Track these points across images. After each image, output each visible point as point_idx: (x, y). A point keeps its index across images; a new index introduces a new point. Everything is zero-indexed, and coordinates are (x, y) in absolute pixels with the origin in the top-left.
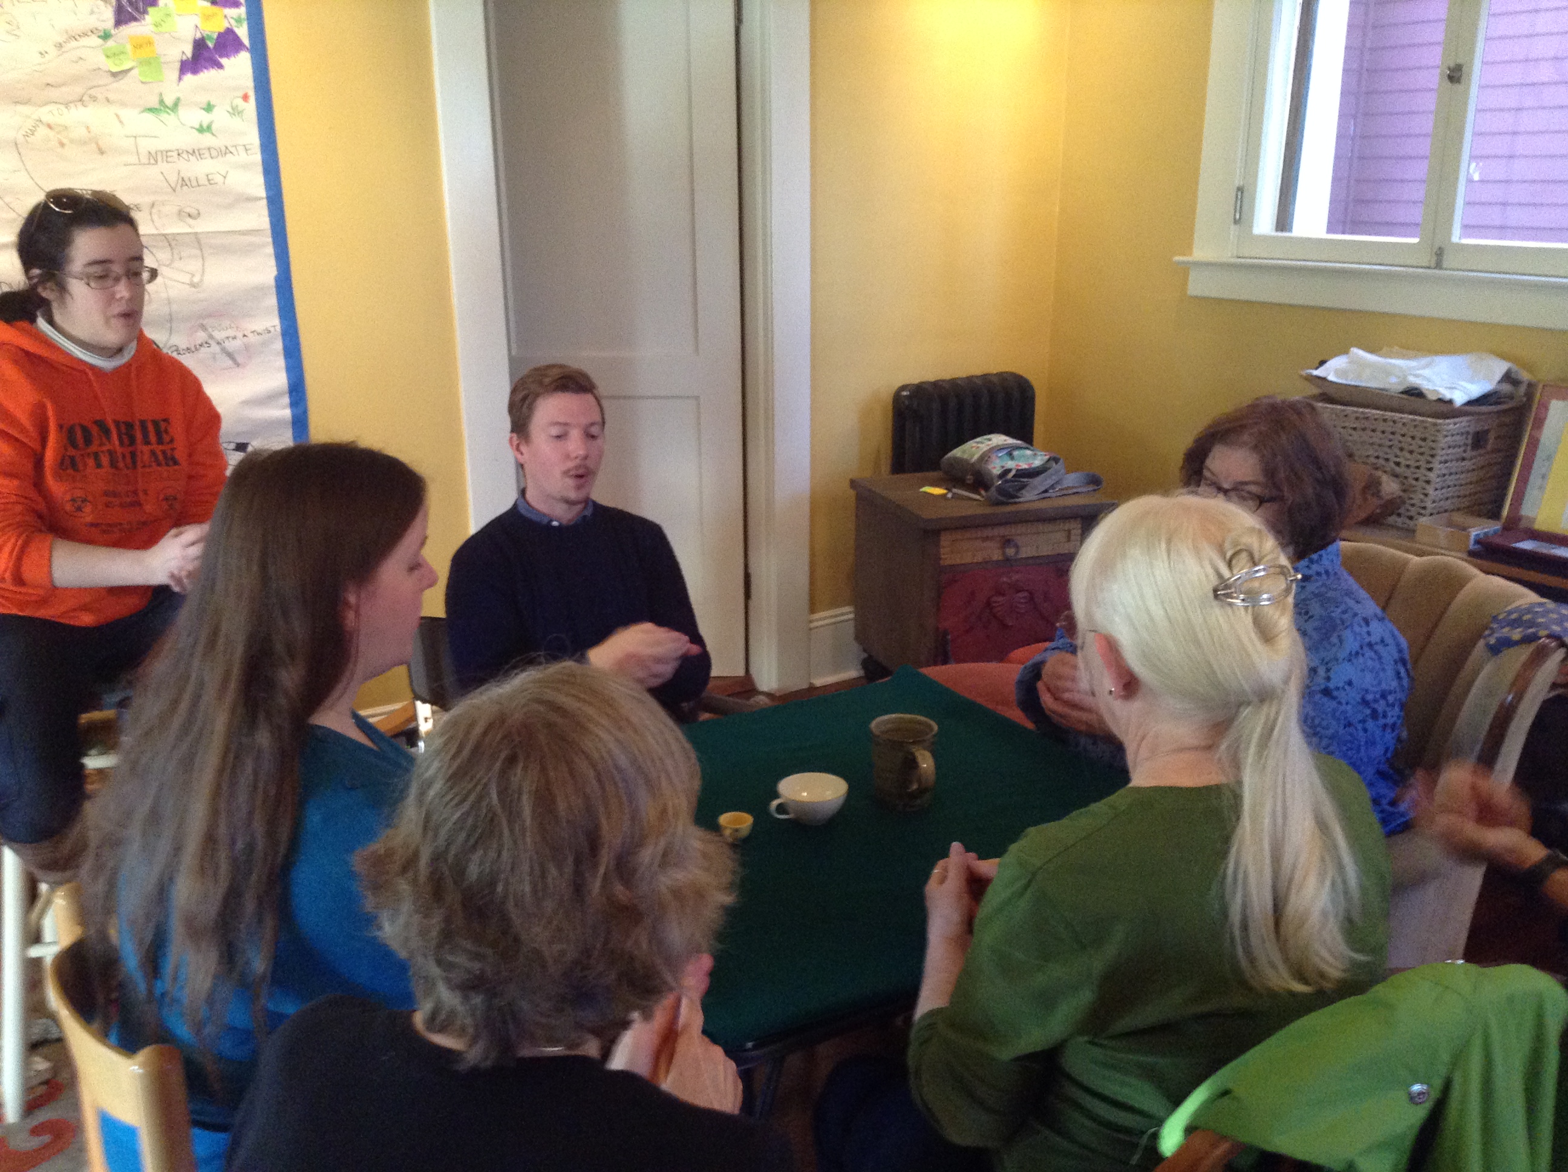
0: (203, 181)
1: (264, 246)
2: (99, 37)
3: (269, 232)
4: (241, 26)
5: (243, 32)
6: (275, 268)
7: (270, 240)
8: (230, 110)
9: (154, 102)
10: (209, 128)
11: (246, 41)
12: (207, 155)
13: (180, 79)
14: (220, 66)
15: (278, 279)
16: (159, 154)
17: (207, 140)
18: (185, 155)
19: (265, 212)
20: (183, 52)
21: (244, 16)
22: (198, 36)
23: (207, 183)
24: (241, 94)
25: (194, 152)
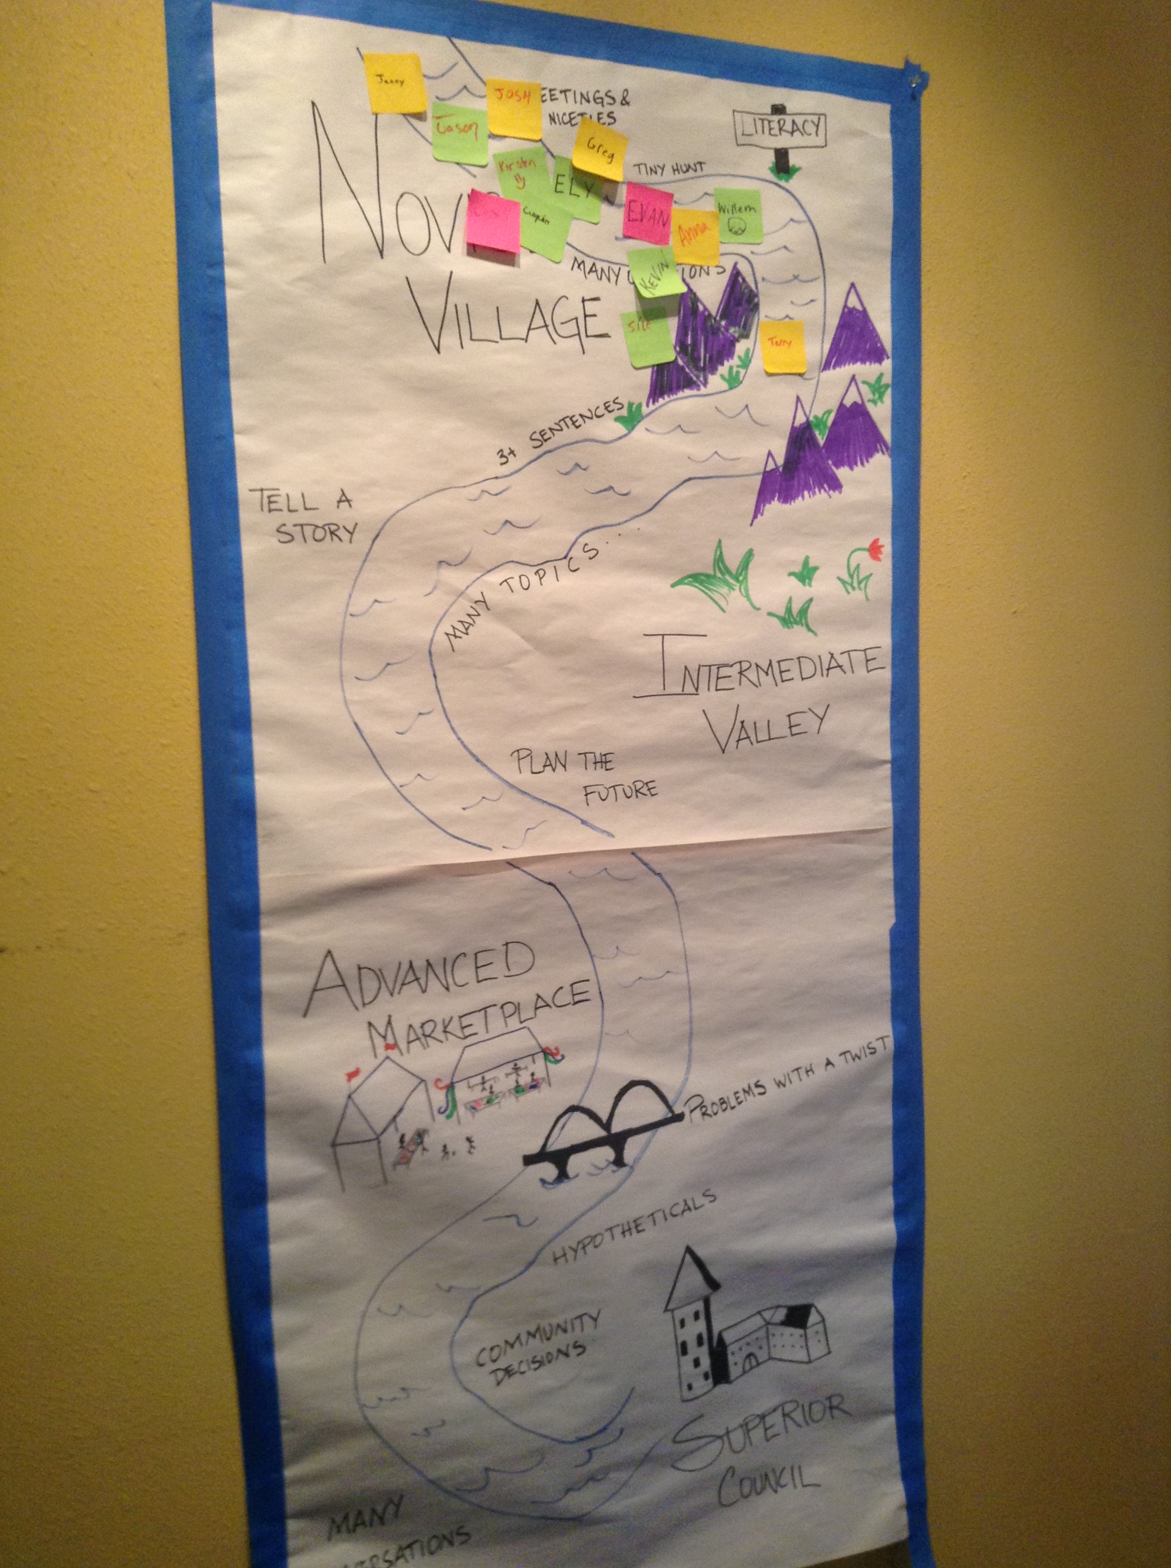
0: (780, 728)
1: (878, 863)
2: (617, 419)
3: (889, 835)
4: (881, 398)
5: (882, 413)
6: (892, 912)
7: (889, 850)
8: (846, 578)
9: (704, 562)
10: (804, 611)
11: (886, 432)
12: (795, 673)
13: (757, 511)
14: (835, 485)
15: (896, 934)
16: (704, 671)
17: (799, 641)
18: (752, 675)
19: (886, 791)
20: (770, 454)
21: (887, 379)
22: (801, 419)
23: (787, 732)
24: (867, 544)
25: (770, 664)
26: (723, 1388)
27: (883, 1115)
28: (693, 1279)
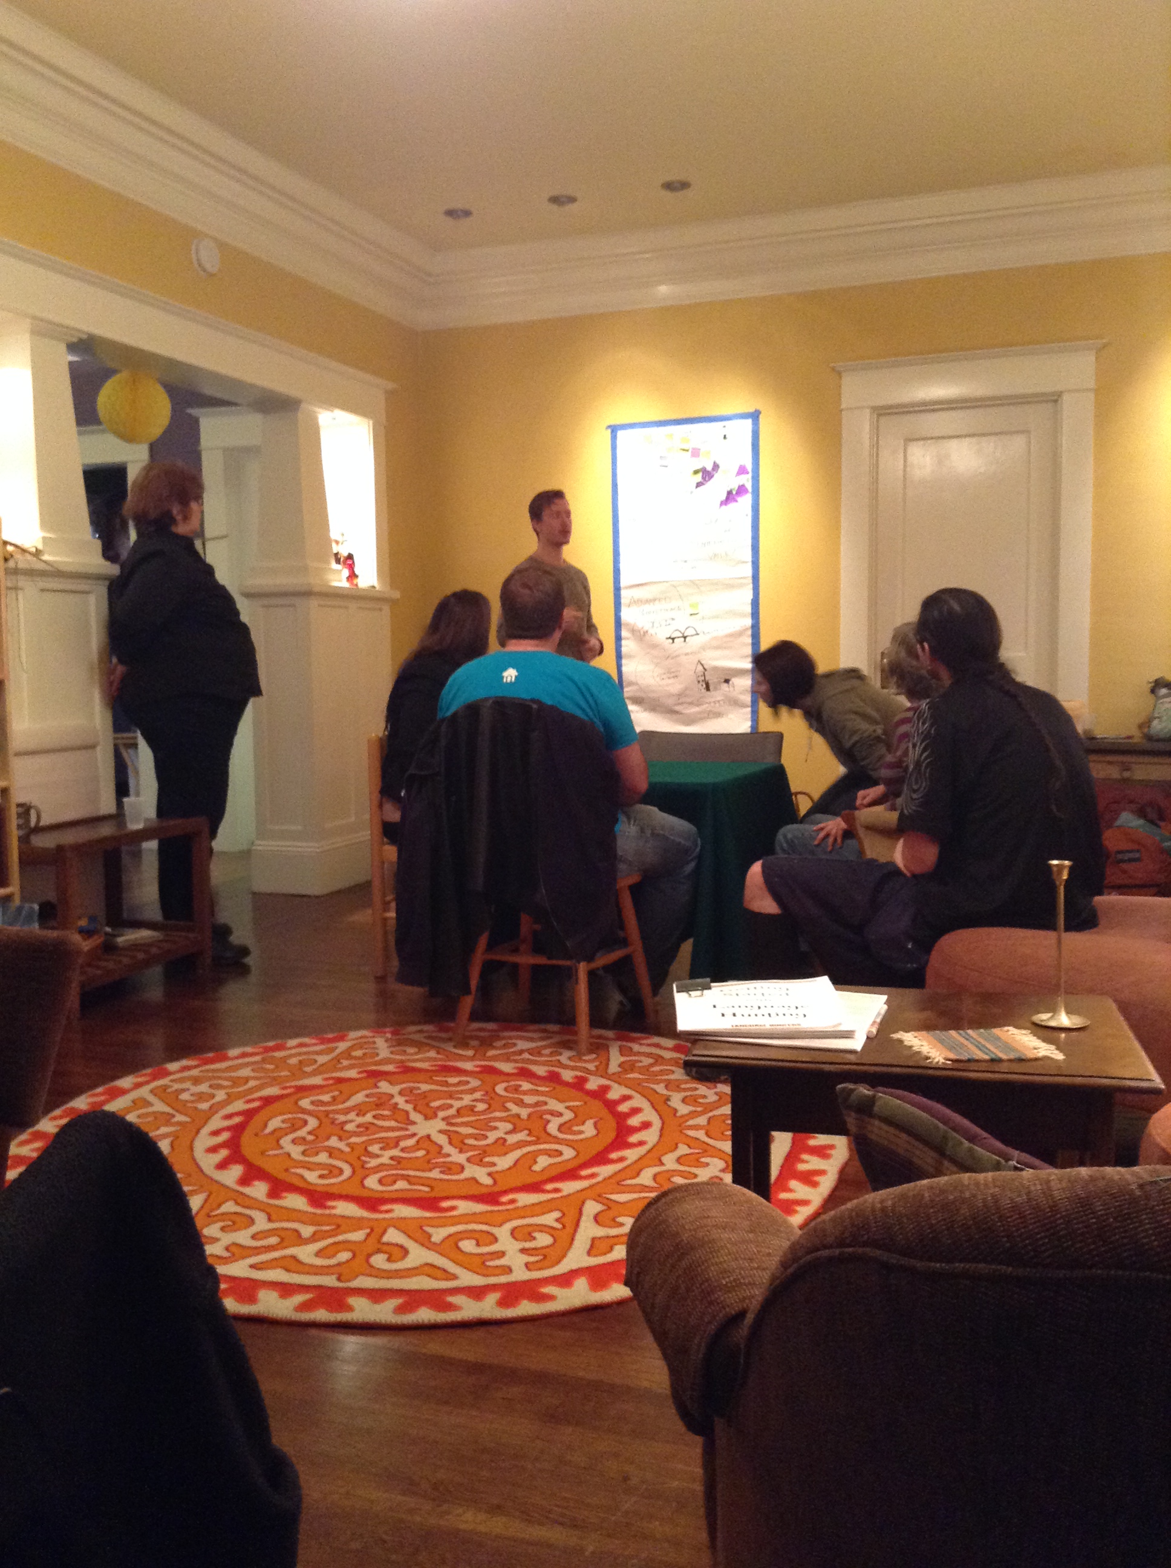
0: (724, 555)
1: (749, 584)
2: (689, 493)
3: (751, 578)
4: (749, 482)
5: (749, 485)
6: (752, 595)
7: (751, 581)
8: (740, 521)
9: (708, 519)
11: (750, 489)
12: (726, 542)
13: (720, 509)
14: (737, 501)
15: (753, 601)
19: (751, 568)
20: (722, 497)
21: (751, 478)
22: (729, 489)
24: (746, 513)
26: (708, 693)
27: (749, 640)
28: (700, 668)
